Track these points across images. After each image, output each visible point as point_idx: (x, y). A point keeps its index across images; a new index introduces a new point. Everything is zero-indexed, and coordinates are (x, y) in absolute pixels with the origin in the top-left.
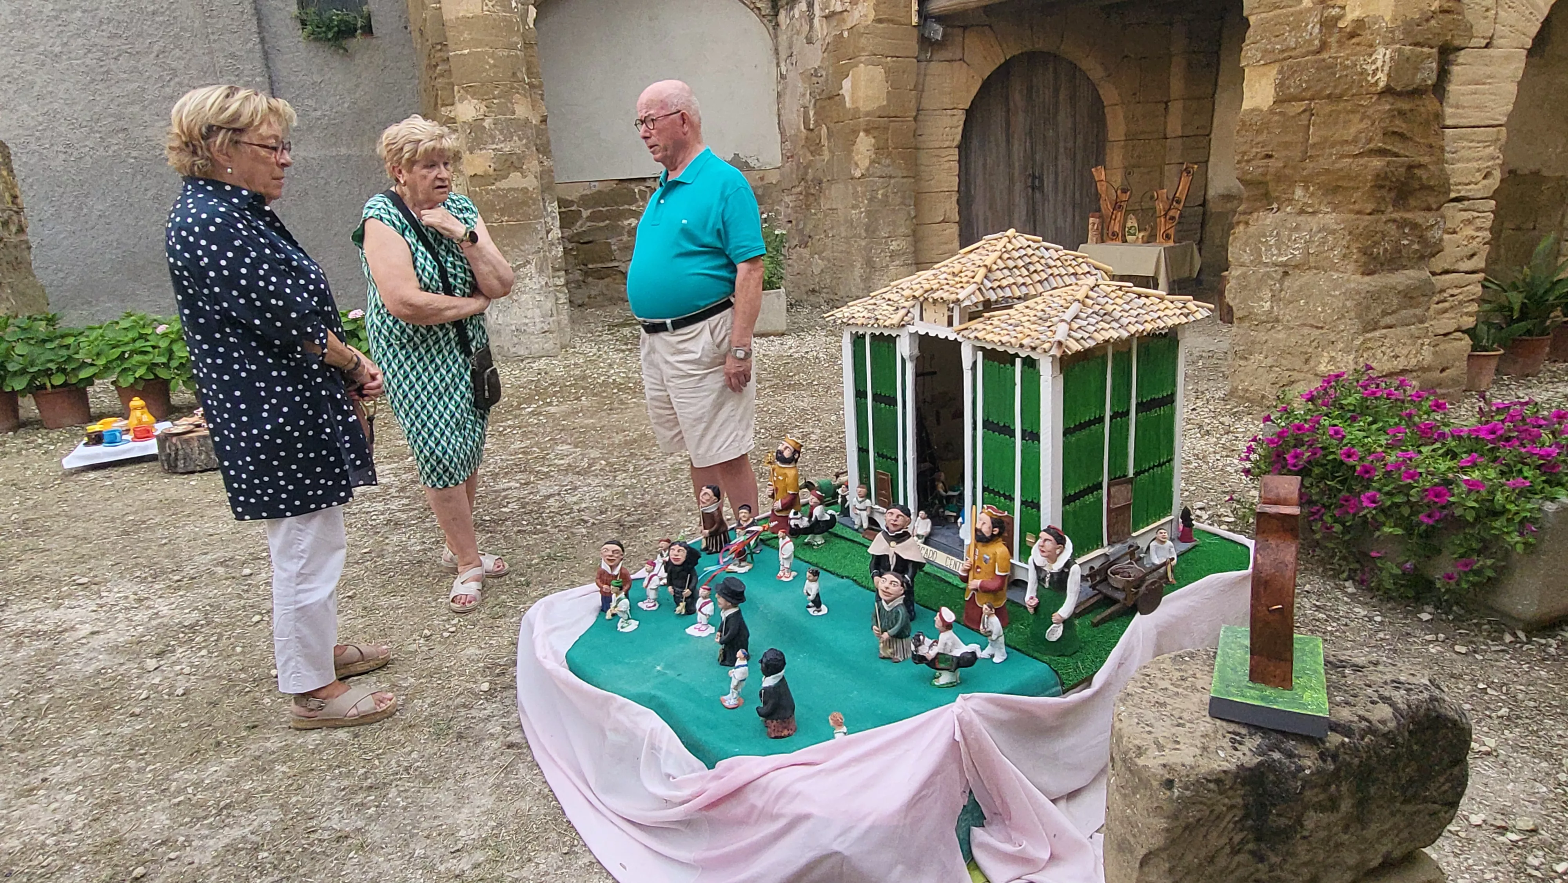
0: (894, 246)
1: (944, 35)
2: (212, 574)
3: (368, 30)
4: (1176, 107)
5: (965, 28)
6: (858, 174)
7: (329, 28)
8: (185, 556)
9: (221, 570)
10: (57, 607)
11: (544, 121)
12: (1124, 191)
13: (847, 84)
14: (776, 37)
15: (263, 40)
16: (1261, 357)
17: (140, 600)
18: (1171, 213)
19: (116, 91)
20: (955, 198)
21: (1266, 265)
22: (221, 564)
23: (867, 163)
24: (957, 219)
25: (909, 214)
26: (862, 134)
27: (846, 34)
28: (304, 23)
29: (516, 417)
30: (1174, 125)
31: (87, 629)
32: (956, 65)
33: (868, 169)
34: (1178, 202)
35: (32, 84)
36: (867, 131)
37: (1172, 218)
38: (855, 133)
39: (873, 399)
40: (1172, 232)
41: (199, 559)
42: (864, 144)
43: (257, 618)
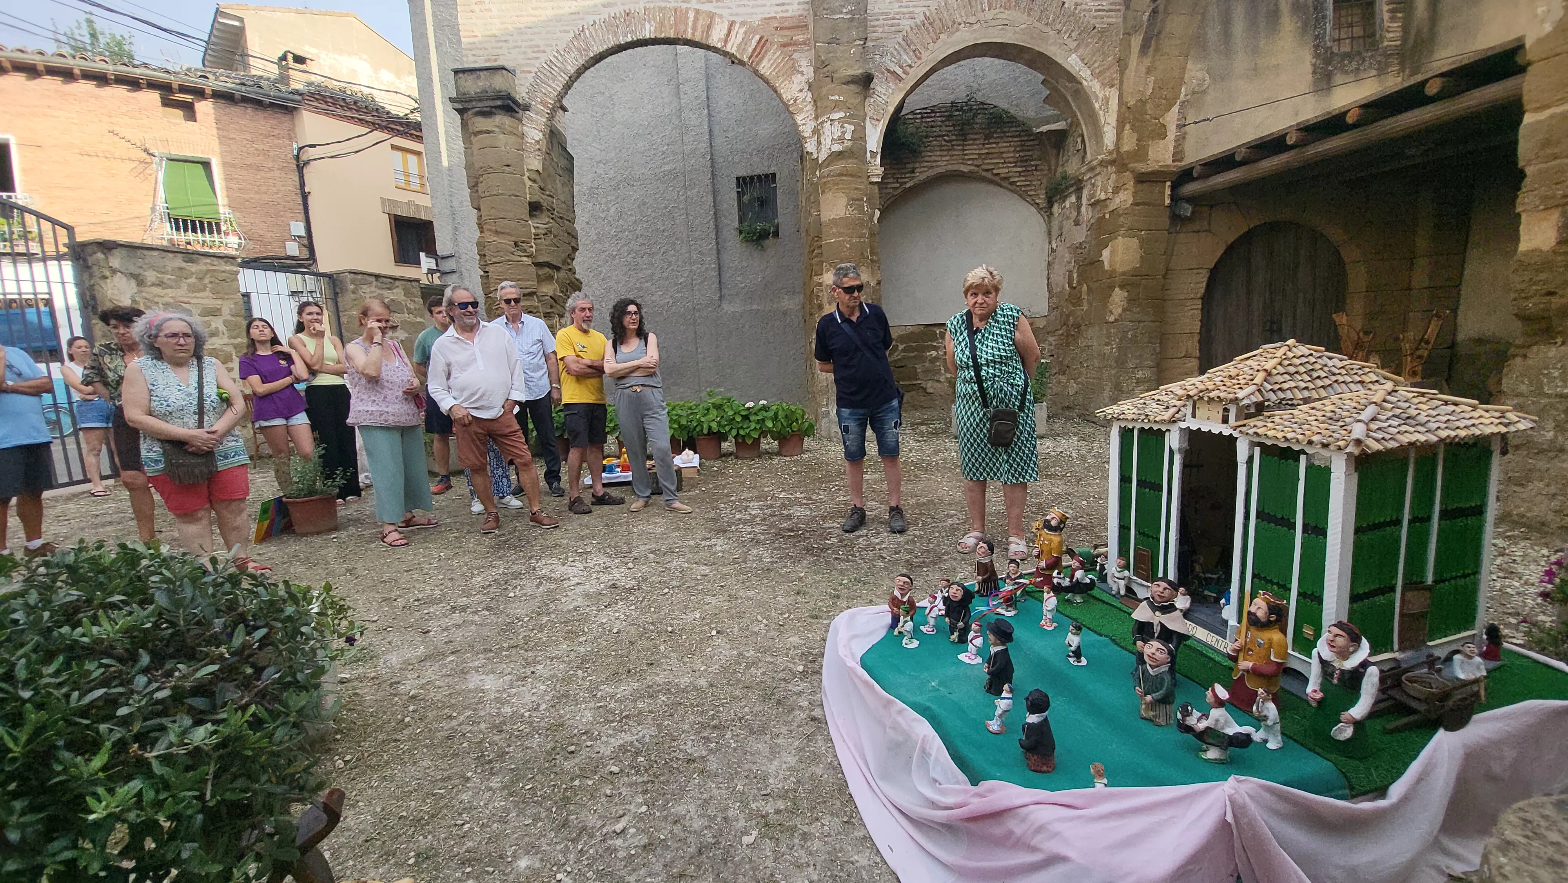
0: (1139, 374)
1: (1193, 213)
2: (647, 558)
3: (776, 234)
4: (1422, 263)
5: (1212, 207)
6: (1112, 319)
7: (754, 234)
8: (634, 544)
9: (652, 556)
10: (563, 565)
11: (879, 283)
12: (1367, 333)
13: (1106, 253)
14: (1050, 222)
15: (717, 243)
16: (1541, 485)
17: (606, 568)
18: (1419, 353)
19: (640, 275)
20: (1197, 338)
21: (1549, 396)
22: (652, 552)
23: (1120, 310)
24: (1198, 355)
25: (1154, 350)
26: (1117, 289)
27: (1107, 216)
28: (741, 232)
29: (842, 479)
30: (1420, 278)
31: (575, 581)
32: (1202, 234)
33: (1120, 315)
34: (1427, 342)
35: (601, 272)
36: (1122, 287)
37: (1420, 357)
38: (1112, 288)
39: (1138, 485)
40: (1419, 369)
41: (642, 548)
42: (1118, 297)
43: (666, 590)
